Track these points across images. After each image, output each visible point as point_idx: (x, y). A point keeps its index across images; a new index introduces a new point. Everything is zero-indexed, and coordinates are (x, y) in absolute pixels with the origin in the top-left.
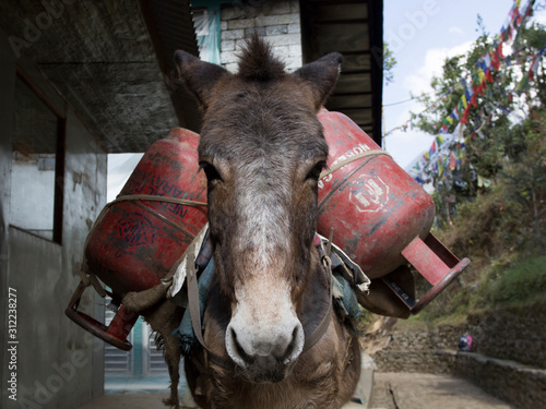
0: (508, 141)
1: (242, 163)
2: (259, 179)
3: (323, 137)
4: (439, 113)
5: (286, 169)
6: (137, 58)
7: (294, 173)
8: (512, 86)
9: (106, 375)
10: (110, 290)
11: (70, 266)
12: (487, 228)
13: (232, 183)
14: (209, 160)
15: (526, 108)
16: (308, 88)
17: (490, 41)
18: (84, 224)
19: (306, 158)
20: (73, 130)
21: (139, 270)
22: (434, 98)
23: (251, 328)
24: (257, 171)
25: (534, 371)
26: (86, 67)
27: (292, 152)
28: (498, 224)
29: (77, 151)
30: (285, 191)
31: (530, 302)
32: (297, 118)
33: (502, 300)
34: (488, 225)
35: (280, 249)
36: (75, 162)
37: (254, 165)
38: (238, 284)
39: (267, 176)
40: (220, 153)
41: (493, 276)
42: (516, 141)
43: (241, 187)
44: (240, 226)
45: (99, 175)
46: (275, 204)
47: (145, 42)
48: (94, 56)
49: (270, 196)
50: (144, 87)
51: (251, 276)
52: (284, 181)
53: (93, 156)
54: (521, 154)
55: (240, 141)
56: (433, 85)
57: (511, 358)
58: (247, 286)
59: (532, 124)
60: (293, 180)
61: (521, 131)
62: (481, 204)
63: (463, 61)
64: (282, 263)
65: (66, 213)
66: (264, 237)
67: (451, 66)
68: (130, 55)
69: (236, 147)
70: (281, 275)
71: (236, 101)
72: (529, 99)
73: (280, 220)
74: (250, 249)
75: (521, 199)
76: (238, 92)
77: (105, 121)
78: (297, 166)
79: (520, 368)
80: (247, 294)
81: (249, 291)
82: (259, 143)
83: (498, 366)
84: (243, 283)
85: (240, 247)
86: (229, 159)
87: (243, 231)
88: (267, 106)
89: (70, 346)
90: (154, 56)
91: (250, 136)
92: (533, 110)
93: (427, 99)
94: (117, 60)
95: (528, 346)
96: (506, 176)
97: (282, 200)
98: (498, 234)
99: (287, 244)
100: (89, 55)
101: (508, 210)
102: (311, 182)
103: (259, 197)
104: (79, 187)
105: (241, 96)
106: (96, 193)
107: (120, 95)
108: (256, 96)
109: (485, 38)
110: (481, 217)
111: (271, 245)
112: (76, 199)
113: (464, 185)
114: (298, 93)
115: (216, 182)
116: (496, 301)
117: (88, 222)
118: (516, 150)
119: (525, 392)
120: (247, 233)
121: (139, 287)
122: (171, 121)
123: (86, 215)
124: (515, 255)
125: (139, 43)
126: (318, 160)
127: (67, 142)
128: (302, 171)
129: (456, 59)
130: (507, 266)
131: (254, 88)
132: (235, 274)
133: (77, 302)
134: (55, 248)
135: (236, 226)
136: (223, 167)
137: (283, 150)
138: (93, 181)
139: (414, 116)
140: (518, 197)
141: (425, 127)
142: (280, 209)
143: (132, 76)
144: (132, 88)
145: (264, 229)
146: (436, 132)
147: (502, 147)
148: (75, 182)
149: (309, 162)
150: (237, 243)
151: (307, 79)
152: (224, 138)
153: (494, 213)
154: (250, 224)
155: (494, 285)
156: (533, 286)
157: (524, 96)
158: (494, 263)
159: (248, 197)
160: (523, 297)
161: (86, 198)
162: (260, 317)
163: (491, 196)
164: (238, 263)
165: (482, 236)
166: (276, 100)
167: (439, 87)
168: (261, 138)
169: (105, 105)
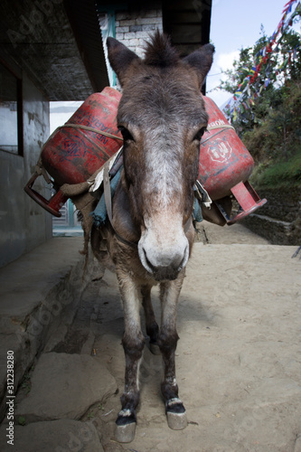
0: (272, 98)
1: (149, 129)
2: (162, 141)
3: (204, 109)
4: (236, 81)
5: (180, 134)
6: (64, 41)
7: (185, 136)
8: (277, 67)
9: (54, 225)
10: (52, 179)
11: (29, 169)
12: (258, 146)
13: (141, 143)
14: (125, 126)
15: (283, 80)
16: (194, 72)
17: (267, 40)
18: (37, 144)
19: (194, 124)
20: (27, 87)
21: (73, 171)
22: (234, 73)
23: (156, 248)
24: (159, 135)
25: (278, 222)
26: (31, 46)
27: (184, 121)
28: (263, 144)
29: (30, 100)
30: (179, 150)
31: (278, 186)
32: (188, 95)
33: (263, 184)
34: (259, 144)
35: (176, 193)
36: (29, 107)
37: (157, 131)
38: (146, 216)
39: (166, 138)
40: (133, 121)
41: (259, 172)
42: (277, 98)
43: (148, 146)
44: (148, 175)
45: (45, 114)
46: (172, 160)
47: (68, 29)
48: (36, 38)
49: (169, 153)
50: (69, 60)
51: (156, 212)
52: (179, 142)
53: (41, 104)
54: (279, 106)
55: (147, 113)
56: (234, 65)
57: (266, 215)
58: (153, 218)
59: (286, 89)
60: (185, 141)
61: (280, 92)
62: (256, 133)
63: (251, 51)
64: (178, 202)
65: (25, 138)
66: (165, 184)
67: (244, 54)
68: (58, 38)
69: (144, 117)
70: (177, 211)
71: (144, 82)
72: (285, 75)
73: (175, 171)
74: (155, 192)
75: (277, 131)
76: (145, 76)
77: (46, 81)
78: (187, 131)
79: (270, 220)
80: (153, 225)
81: (155, 222)
82: (160, 114)
83: (259, 219)
84: (150, 216)
85: (148, 190)
86: (139, 125)
87: (150, 178)
88: (166, 86)
89: (31, 214)
90: (74, 39)
91: (154, 109)
92: (287, 81)
93: (230, 73)
94: (51, 42)
95: (275, 209)
96: (270, 118)
97: (177, 156)
98: (264, 149)
99: (180, 187)
100: (33, 38)
101: (270, 136)
102: (196, 142)
103: (161, 153)
104: (32, 122)
105: (147, 78)
106: (44, 126)
107: (54, 65)
108: (158, 78)
109: (264, 38)
110: (255, 140)
111: (170, 189)
112: (31, 129)
113: (246, 122)
114: (188, 76)
115: (130, 142)
116: (261, 185)
117: (39, 143)
118: (277, 103)
119: (272, 232)
120: (153, 180)
121: (72, 182)
122: (86, 82)
123: (37, 138)
124: (271, 161)
125: (64, 30)
126: (202, 126)
127: (24, 94)
128: (191, 134)
129: (247, 50)
130: (267, 166)
131: (157, 72)
132: (144, 208)
133: (32, 184)
134: (20, 158)
135: (144, 174)
136: (135, 131)
137: (178, 119)
138: (41, 117)
139: (223, 83)
140: (275, 129)
141: (228, 89)
142: (176, 163)
143: (61, 53)
144: (62, 61)
145: (165, 178)
146: (234, 92)
147: (269, 101)
148: (30, 119)
149: (196, 128)
150: (145, 187)
151: (193, 66)
152: (136, 110)
153: (262, 138)
154: (155, 173)
155: (260, 176)
156: (280, 178)
157: (283, 73)
158: (260, 165)
159: (154, 154)
160: (275, 183)
161: (37, 128)
162: (162, 241)
163: (261, 129)
164: (147, 201)
165: (255, 150)
166: (173, 82)
167: (237, 66)
168: (162, 110)
169: (45, 72)
